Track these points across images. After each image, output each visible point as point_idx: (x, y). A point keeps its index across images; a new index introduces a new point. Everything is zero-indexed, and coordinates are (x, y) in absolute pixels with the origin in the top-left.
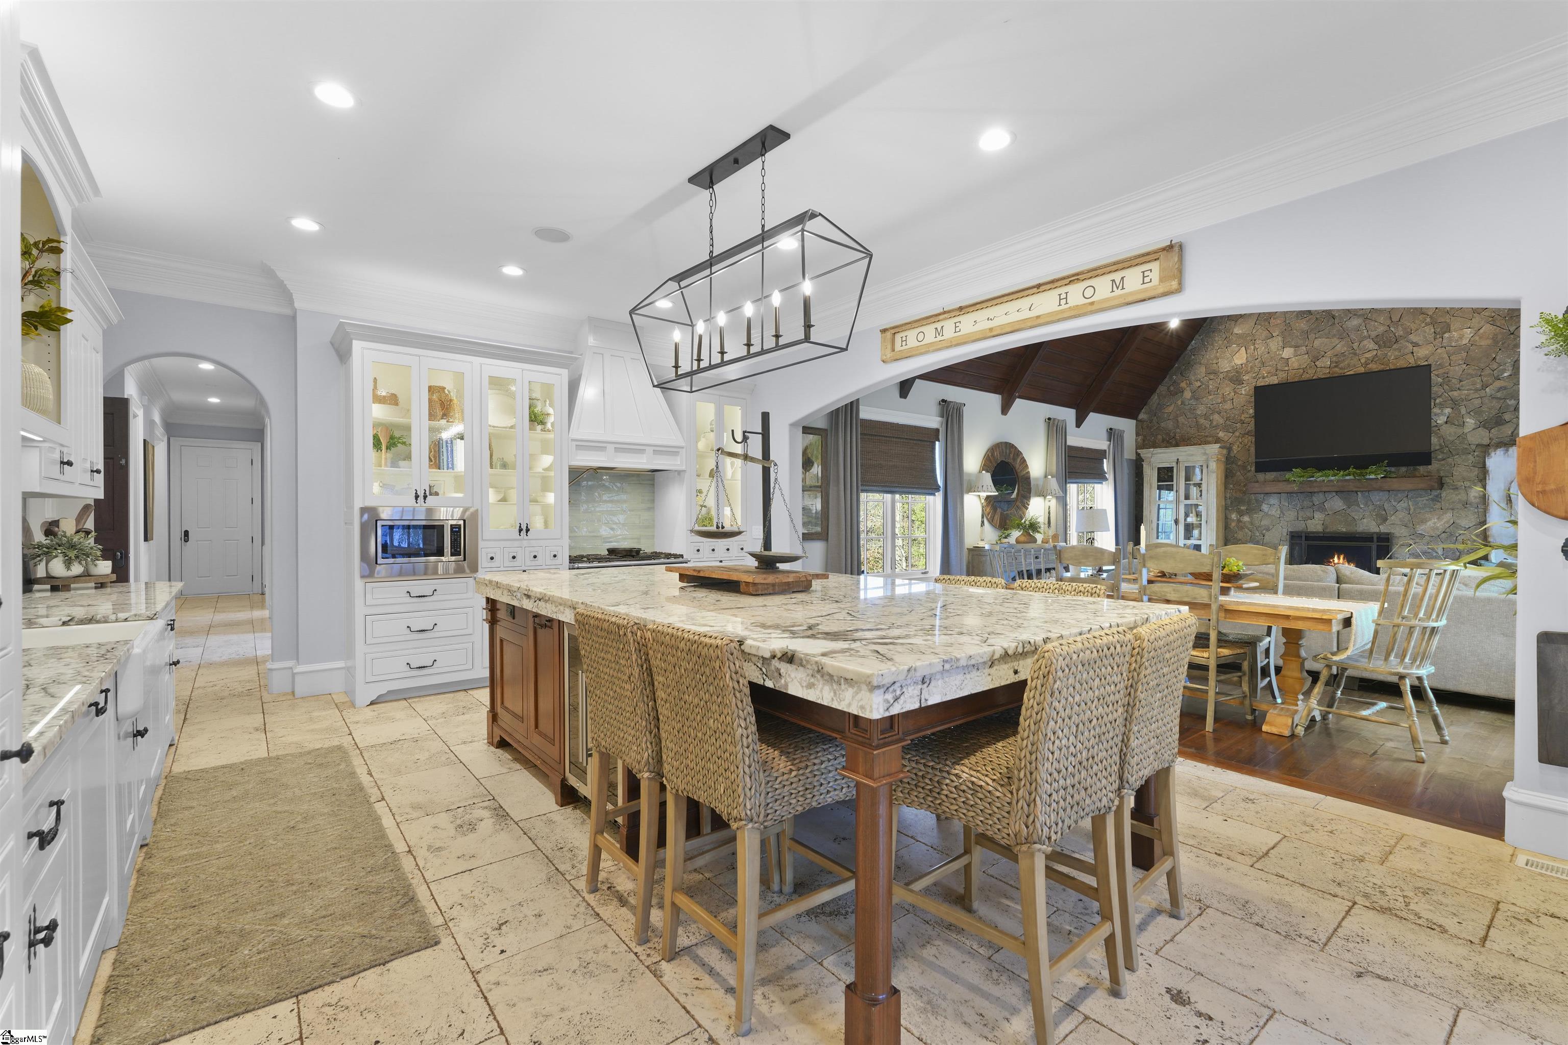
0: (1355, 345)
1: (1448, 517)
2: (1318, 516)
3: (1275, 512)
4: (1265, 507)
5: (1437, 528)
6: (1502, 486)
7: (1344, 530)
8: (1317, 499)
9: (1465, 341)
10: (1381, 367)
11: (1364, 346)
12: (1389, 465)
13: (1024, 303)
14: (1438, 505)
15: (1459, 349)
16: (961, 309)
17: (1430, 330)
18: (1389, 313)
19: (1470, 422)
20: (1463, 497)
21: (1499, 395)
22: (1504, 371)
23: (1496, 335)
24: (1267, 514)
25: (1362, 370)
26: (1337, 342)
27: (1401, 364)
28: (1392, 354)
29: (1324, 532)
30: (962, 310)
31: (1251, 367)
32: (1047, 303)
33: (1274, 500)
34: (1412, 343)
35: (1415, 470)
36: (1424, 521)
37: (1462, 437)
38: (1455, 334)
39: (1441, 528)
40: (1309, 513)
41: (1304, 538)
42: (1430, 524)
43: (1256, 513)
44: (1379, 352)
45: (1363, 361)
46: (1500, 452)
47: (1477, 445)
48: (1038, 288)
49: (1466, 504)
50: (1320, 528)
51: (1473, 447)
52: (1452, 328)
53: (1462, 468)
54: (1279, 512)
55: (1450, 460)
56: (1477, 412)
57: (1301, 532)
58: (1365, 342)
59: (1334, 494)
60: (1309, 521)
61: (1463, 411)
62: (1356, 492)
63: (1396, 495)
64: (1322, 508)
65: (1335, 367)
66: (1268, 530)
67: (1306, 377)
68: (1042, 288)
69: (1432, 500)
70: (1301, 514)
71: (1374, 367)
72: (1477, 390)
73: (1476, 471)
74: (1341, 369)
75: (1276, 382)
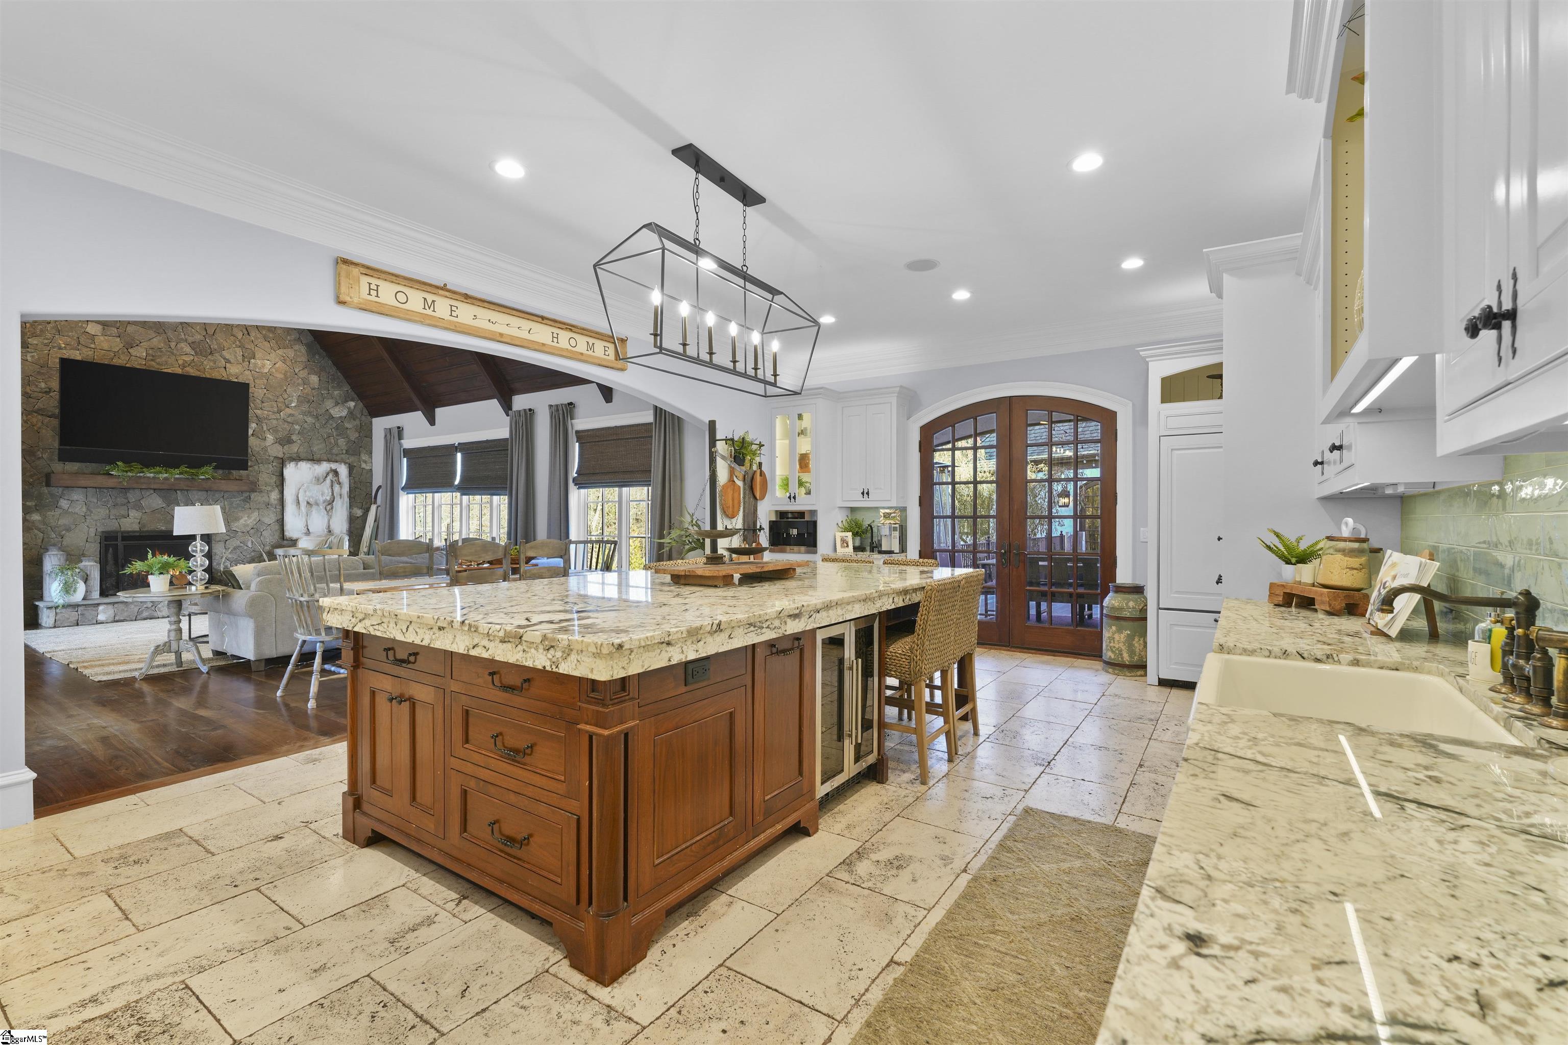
0: (173, 344)
1: (255, 515)
2: (133, 513)
3: (80, 509)
4: (64, 503)
5: (248, 525)
6: (294, 492)
7: (163, 528)
8: (132, 496)
9: (266, 371)
10: (197, 374)
11: (182, 348)
12: (216, 468)
13: (526, 324)
14: (247, 506)
15: (263, 375)
16: (467, 296)
17: (239, 352)
18: (205, 326)
19: (270, 438)
20: (265, 499)
21: (289, 420)
22: (291, 402)
23: (286, 372)
24: (66, 512)
25: (179, 371)
26: (154, 335)
27: (216, 375)
28: (208, 364)
29: (140, 531)
30: (467, 298)
31: (41, 331)
32: (542, 334)
33: (77, 495)
34: (224, 359)
35: (230, 473)
36: (237, 519)
37: (265, 449)
38: (259, 362)
39: (251, 525)
40: (123, 511)
41: (120, 539)
42: (242, 521)
43: (50, 510)
44: (196, 359)
45: (180, 362)
46: (292, 464)
47: (275, 457)
48: (542, 319)
49: (268, 505)
50: (136, 527)
51: (272, 458)
52: (257, 356)
53: (265, 476)
54: (84, 509)
55: (256, 467)
56: (274, 430)
57: (117, 532)
58: (182, 345)
59: (152, 492)
60: (123, 520)
61: (265, 428)
62: (176, 490)
63: (214, 495)
64: (138, 507)
65: (152, 360)
66: (68, 530)
67: (117, 362)
68: (545, 321)
69: (244, 500)
70: (114, 512)
71: (192, 372)
72: (274, 412)
73: (274, 478)
74: (158, 364)
75: (79, 358)
